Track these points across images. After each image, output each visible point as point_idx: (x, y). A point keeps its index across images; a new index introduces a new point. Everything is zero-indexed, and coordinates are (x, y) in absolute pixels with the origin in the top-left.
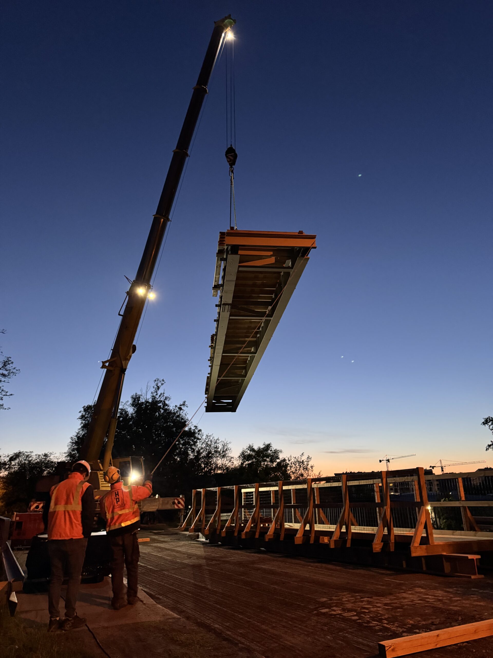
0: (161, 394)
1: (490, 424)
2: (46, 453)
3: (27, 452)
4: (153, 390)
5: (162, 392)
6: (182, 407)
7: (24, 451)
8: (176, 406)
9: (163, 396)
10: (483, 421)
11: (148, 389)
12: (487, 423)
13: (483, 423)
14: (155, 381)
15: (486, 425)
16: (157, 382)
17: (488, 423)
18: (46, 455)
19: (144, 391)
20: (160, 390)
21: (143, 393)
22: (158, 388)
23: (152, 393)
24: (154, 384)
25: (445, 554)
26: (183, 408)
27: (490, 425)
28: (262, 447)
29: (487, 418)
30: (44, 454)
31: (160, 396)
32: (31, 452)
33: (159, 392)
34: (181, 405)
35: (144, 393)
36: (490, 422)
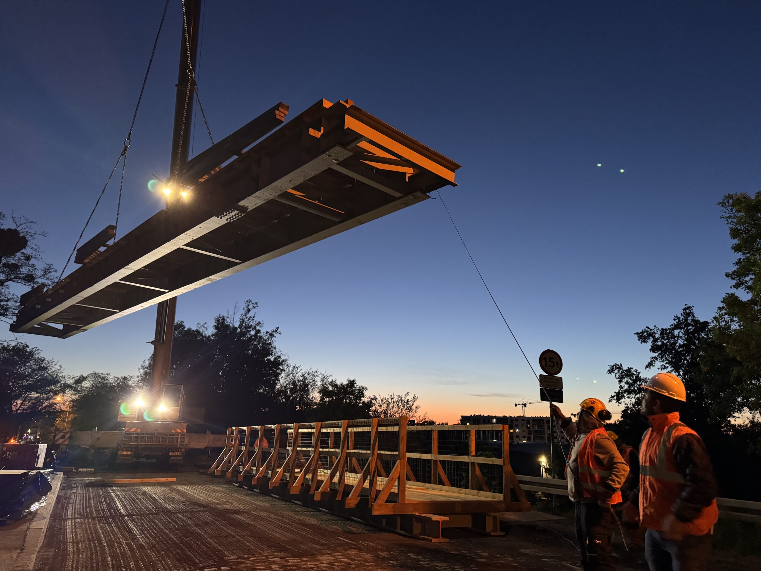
0: (250, 317)
1: (616, 372)
2: (126, 376)
3: (103, 374)
4: (243, 312)
5: (253, 316)
6: (274, 333)
7: (100, 373)
8: (267, 332)
9: (253, 320)
10: (608, 368)
11: (237, 310)
12: (612, 372)
13: (609, 371)
14: (247, 301)
15: (612, 373)
16: (248, 303)
17: (614, 370)
18: (125, 378)
19: (231, 313)
20: (250, 313)
21: (229, 315)
22: (249, 311)
23: (242, 315)
24: (245, 305)
25: (417, 514)
26: (275, 335)
27: (616, 374)
28: (345, 383)
29: (613, 366)
30: (123, 377)
31: (249, 319)
32: (107, 374)
33: (249, 315)
34: (273, 331)
35: (231, 315)
36: (616, 369)
